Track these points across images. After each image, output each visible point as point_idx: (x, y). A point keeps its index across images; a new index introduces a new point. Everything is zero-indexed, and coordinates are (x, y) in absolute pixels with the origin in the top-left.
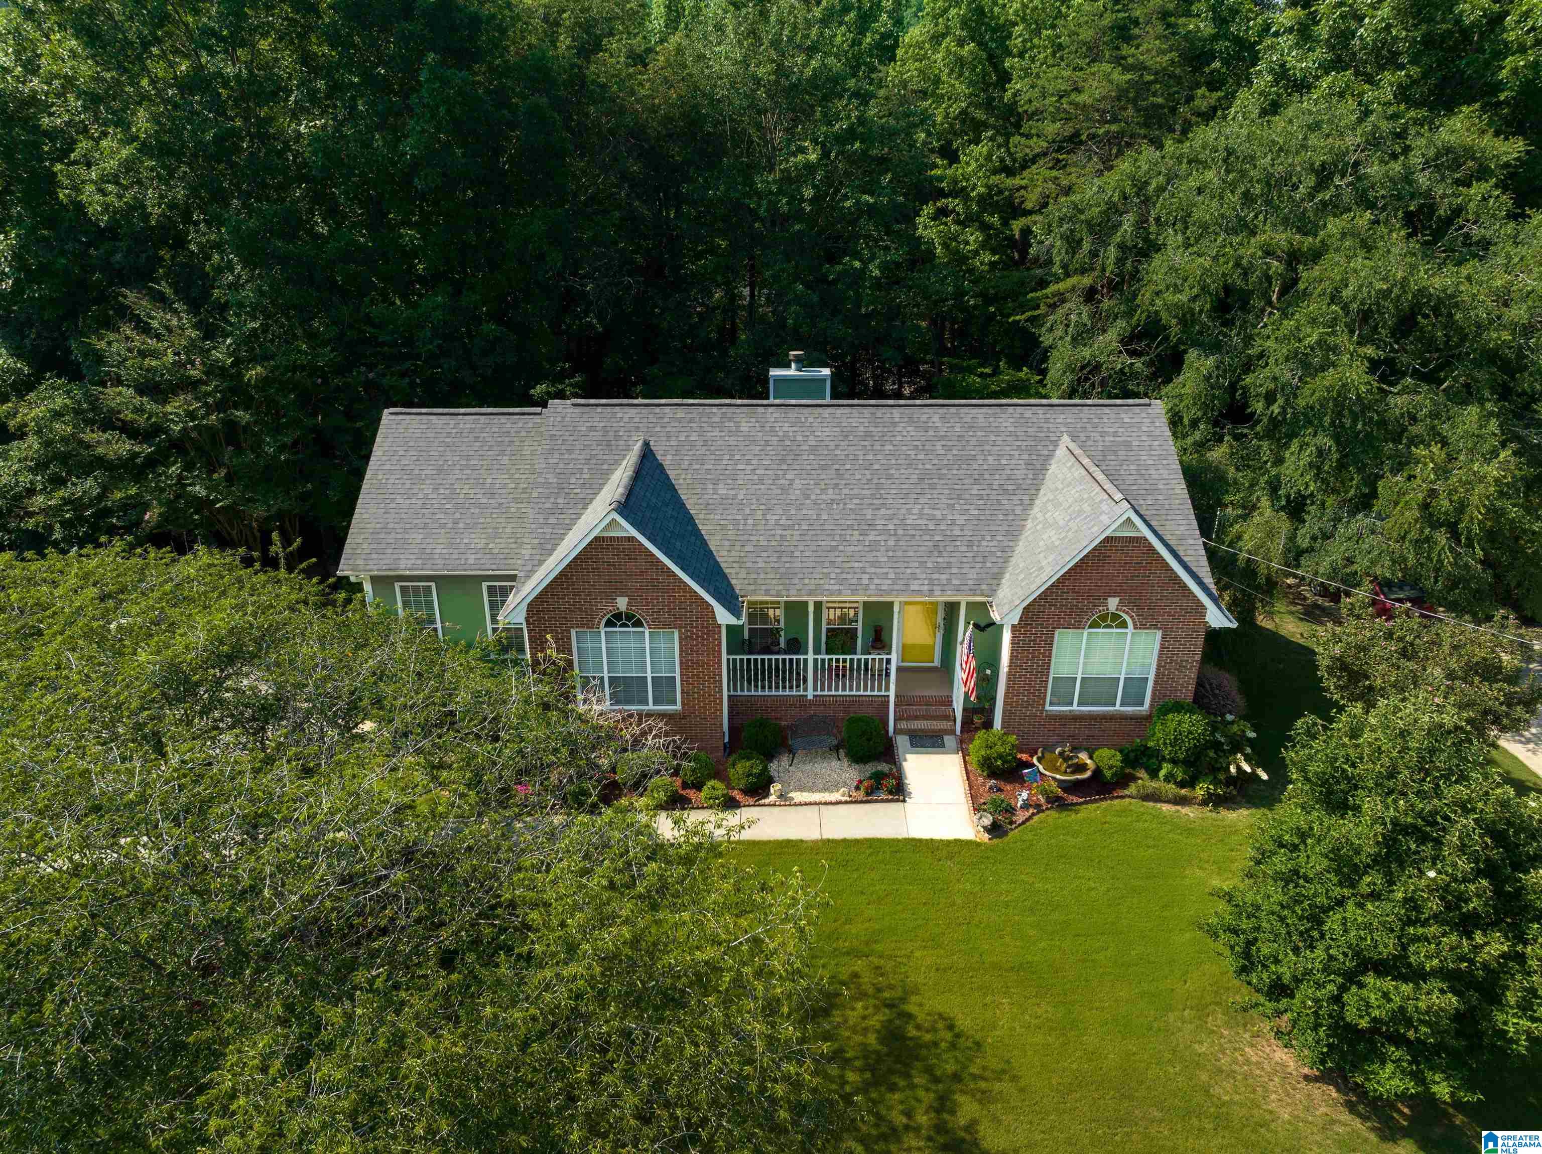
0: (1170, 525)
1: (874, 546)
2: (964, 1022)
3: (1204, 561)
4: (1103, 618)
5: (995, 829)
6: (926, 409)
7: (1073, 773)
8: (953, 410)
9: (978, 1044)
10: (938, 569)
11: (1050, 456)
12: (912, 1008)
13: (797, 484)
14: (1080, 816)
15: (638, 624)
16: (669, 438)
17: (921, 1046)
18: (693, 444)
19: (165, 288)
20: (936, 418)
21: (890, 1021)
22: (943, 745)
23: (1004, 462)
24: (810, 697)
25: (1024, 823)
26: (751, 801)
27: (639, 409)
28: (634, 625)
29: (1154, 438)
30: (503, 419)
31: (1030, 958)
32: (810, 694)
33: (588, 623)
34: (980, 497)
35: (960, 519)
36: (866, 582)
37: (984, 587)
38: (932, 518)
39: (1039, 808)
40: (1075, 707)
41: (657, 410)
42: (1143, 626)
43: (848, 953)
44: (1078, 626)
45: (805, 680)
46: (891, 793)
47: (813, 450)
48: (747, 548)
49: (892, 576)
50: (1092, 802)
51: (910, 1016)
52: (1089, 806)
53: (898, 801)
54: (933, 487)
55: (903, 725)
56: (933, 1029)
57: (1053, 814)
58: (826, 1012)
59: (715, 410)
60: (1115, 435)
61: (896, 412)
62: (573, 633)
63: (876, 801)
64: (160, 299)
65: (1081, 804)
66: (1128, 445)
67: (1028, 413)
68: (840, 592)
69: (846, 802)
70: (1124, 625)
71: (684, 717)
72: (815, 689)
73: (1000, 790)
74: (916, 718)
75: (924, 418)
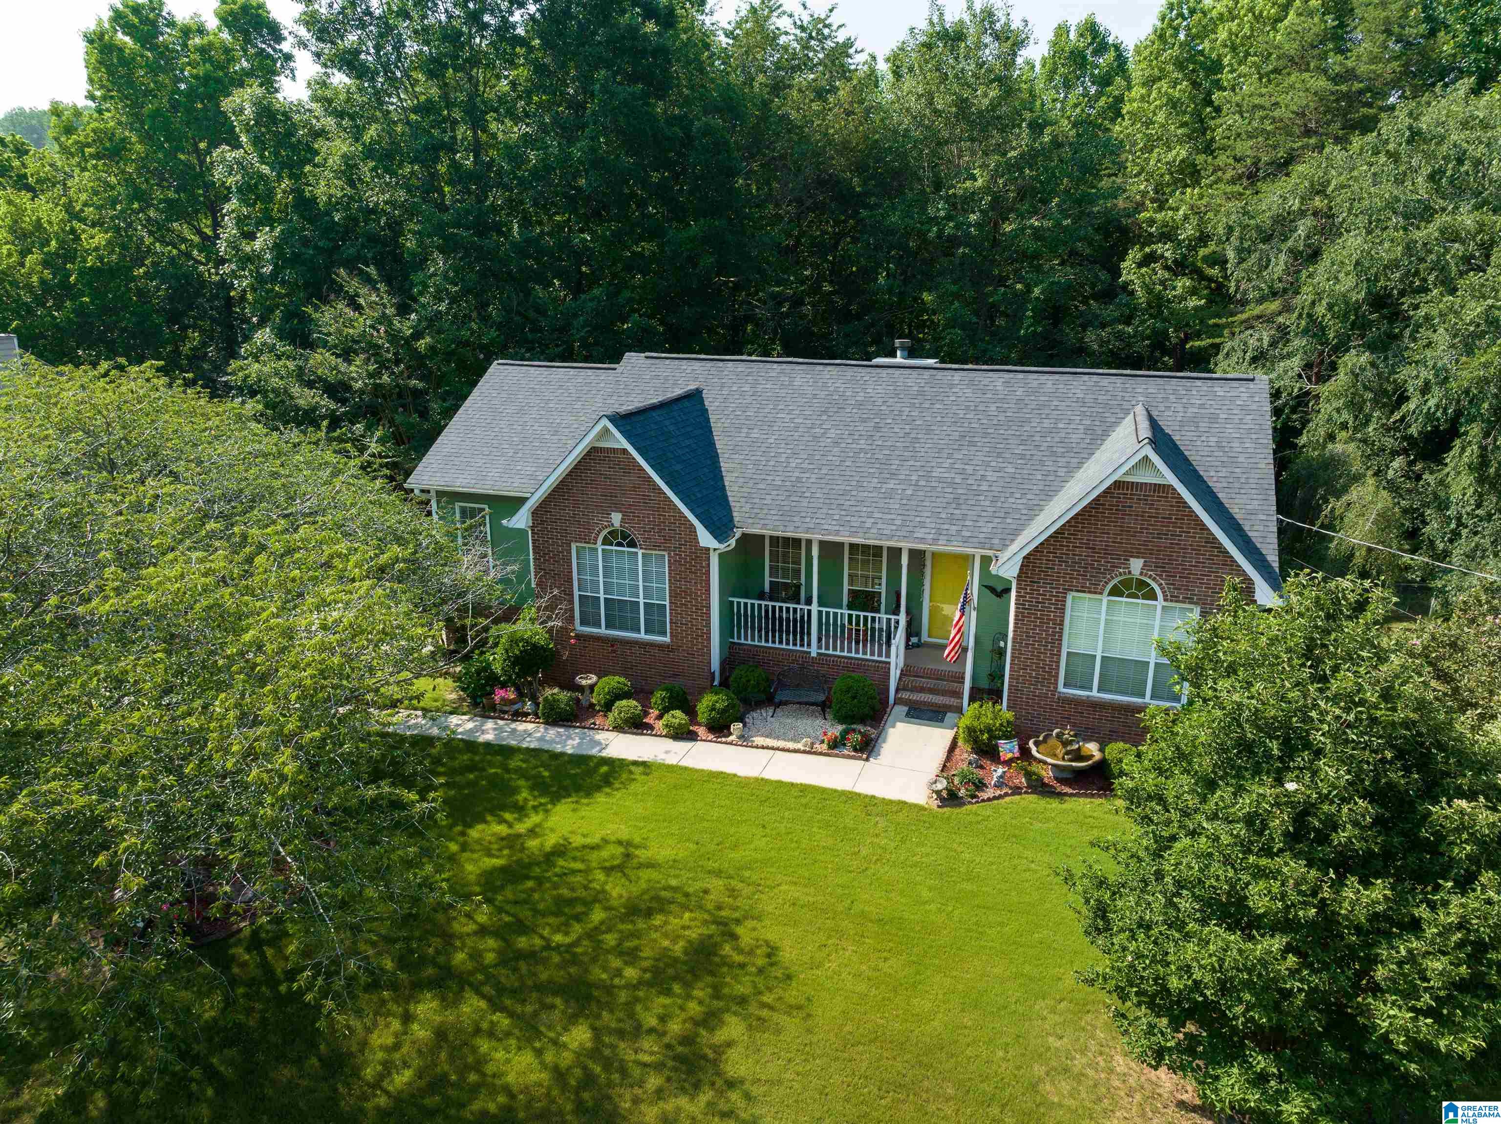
0: (1240, 500)
1: (890, 495)
2: (788, 955)
3: (1273, 539)
4: (1127, 584)
5: (950, 798)
6: (991, 374)
7: (1071, 760)
8: (1021, 376)
9: (789, 977)
10: (952, 520)
11: (1117, 423)
12: (739, 930)
13: (832, 433)
14: (1064, 806)
15: (632, 544)
16: (722, 386)
17: (725, 964)
18: (742, 394)
19: (372, 270)
20: (999, 384)
21: (710, 937)
22: (942, 720)
23: (1061, 426)
24: (814, 654)
25: (989, 800)
26: (711, 737)
27: (703, 363)
28: (629, 546)
29: (1247, 411)
30: (590, 372)
31: (906, 915)
32: (814, 651)
33: (586, 537)
34: (1022, 456)
35: (991, 476)
36: (868, 525)
37: (996, 541)
38: (962, 472)
39: (1017, 790)
40: (1095, 693)
41: (721, 364)
42: (1174, 599)
43: (709, 872)
44: (1095, 590)
45: (809, 634)
46: (855, 750)
47: (860, 405)
48: (761, 486)
49: (898, 522)
50: (1086, 796)
51: (734, 937)
52: (1081, 800)
53: (860, 758)
54: (972, 444)
55: (905, 695)
56: (751, 953)
57: (1033, 798)
58: (649, 913)
59: (775, 366)
60: (1202, 406)
61: (958, 376)
62: (574, 546)
63: (837, 756)
64: (368, 280)
65: (1072, 795)
66: (1214, 418)
67: (1105, 381)
68: (837, 533)
69: (804, 752)
70: (1152, 596)
71: (673, 650)
72: (820, 647)
73: (982, 767)
74: (922, 690)
75: (986, 381)
